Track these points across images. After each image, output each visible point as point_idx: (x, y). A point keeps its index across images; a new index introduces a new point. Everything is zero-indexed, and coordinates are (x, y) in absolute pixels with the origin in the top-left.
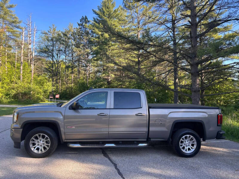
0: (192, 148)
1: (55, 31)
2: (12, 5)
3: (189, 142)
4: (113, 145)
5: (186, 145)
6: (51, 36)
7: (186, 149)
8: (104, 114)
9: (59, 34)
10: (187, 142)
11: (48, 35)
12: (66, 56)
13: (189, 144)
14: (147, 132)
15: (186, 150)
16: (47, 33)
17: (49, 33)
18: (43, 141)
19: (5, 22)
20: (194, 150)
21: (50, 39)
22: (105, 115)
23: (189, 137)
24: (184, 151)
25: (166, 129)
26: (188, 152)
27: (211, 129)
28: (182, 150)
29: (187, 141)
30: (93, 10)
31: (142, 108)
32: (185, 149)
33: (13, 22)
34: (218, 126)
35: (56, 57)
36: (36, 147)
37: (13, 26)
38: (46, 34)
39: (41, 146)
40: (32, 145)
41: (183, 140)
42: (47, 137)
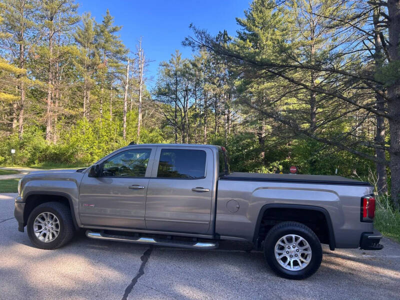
0: (302, 262)
1: (179, 60)
2: (116, 27)
3: (296, 248)
4: (152, 241)
5: (290, 254)
6: (173, 69)
7: (290, 262)
8: (139, 186)
9: (185, 65)
10: (292, 249)
11: (169, 68)
12: (196, 99)
13: (297, 253)
14: (211, 223)
15: (289, 264)
16: (168, 65)
17: (171, 64)
18: (52, 224)
19: (107, 54)
20: (305, 266)
21: (172, 73)
22: (140, 189)
23: (297, 239)
24: (284, 265)
25: (248, 220)
26: (292, 268)
27: (346, 226)
28: (281, 263)
29: (291, 246)
30: (237, 19)
31: (205, 178)
32: (288, 262)
33: (118, 52)
34: (362, 220)
35: (183, 102)
36: (42, 231)
37: (117, 58)
38: (166, 65)
39: (49, 231)
40: (37, 229)
41: (282, 244)
42: (56, 218)
